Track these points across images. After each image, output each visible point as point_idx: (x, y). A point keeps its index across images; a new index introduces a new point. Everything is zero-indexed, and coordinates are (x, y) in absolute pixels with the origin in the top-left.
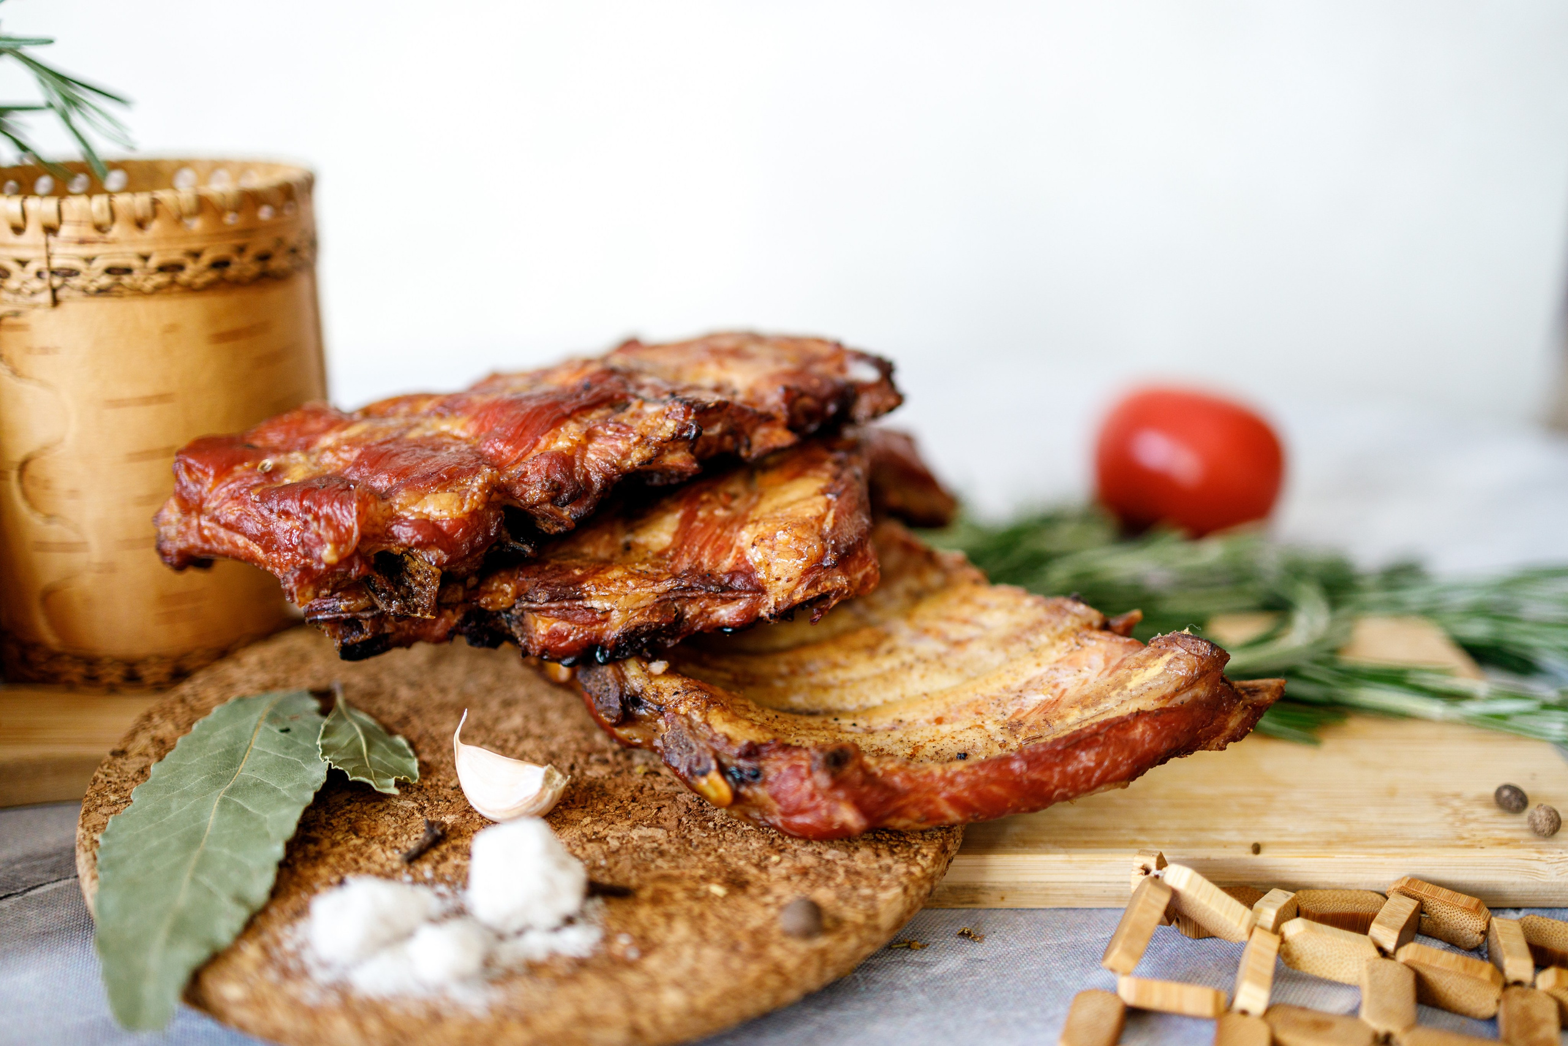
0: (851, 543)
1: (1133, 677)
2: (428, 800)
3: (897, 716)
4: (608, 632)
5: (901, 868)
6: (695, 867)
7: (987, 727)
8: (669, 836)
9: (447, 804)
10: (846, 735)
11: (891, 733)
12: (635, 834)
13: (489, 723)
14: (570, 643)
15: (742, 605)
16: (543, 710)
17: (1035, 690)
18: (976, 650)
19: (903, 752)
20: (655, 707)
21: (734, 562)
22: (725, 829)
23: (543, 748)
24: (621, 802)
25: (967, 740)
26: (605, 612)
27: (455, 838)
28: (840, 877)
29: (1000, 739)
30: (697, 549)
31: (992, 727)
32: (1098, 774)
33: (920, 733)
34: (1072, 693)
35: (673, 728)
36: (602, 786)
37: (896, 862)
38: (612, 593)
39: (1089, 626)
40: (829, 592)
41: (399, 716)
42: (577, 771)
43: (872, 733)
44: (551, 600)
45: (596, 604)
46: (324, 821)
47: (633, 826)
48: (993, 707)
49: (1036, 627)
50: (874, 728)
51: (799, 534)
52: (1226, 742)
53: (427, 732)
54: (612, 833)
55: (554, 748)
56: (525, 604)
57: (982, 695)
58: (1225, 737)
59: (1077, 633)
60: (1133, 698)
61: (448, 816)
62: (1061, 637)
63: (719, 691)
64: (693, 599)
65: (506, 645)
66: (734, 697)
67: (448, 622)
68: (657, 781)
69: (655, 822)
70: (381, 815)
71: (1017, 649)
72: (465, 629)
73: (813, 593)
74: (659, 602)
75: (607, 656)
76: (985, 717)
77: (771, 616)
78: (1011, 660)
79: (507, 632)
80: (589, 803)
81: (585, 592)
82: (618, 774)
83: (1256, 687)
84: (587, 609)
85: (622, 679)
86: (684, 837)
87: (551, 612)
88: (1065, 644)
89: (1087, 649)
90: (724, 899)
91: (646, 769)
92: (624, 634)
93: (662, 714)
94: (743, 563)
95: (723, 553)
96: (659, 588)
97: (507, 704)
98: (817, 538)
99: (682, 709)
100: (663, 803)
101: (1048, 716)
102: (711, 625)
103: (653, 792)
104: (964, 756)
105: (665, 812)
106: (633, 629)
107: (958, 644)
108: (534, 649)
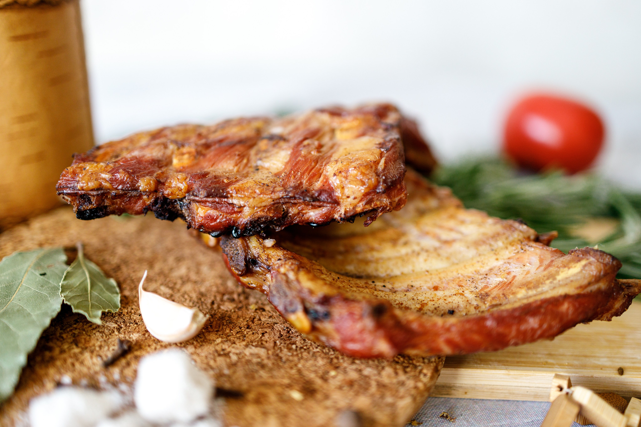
0: (394, 179)
1: (560, 273)
2: (124, 322)
3: (410, 283)
4: (241, 219)
5: (410, 383)
6: (283, 377)
7: (466, 295)
8: (268, 354)
9: (135, 325)
10: (379, 292)
11: (407, 294)
12: (247, 352)
13: (166, 271)
14: (217, 223)
15: (324, 210)
16: (198, 265)
17: (496, 274)
18: (457, 246)
19: (415, 306)
20: (265, 266)
21: (321, 184)
22: (302, 350)
23: (197, 289)
24: (240, 328)
25: (454, 302)
26: (240, 207)
27: (137, 350)
28: (373, 389)
29: (475, 303)
30: (299, 174)
31: (469, 296)
32: (539, 332)
33: (424, 295)
34: (520, 278)
35: (276, 281)
36: (230, 317)
37: (408, 379)
38: (245, 196)
39: (528, 239)
40: (378, 208)
41: (115, 266)
42: (215, 306)
43: (395, 292)
44: (208, 196)
45: (235, 201)
46: (58, 335)
47: (247, 346)
48: (469, 283)
49: (496, 236)
50: (396, 289)
51: (363, 171)
52: (612, 316)
53: (129, 276)
54: (233, 350)
55: (203, 289)
56: (192, 197)
57: (462, 275)
58: (612, 313)
59: (522, 242)
60: (560, 286)
61: (134, 334)
62: (512, 244)
63: (305, 260)
64: (295, 204)
65: (179, 221)
66: (314, 264)
67: (144, 203)
68: (263, 315)
69: (260, 343)
70: (94, 332)
71: (484, 248)
72: (154, 208)
73: (368, 208)
74: (274, 204)
75: (239, 233)
76: (464, 289)
77: (341, 219)
78: (480, 255)
79: (180, 212)
80: (221, 328)
81: (229, 193)
82: (240, 309)
83: (629, 284)
84: (230, 204)
85: (246, 248)
86: (277, 355)
87: (208, 204)
88: (514, 248)
89: (528, 252)
90: (301, 403)
91: (256, 307)
92: (251, 222)
93: (270, 271)
94: (327, 185)
95: (315, 178)
96: (275, 196)
97: (179, 260)
98: (374, 174)
99: (282, 270)
100: (266, 330)
101: (505, 292)
102: (303, 221)
103: (260, 322)
104: (452, 312)
105: (267, 336)
106: (256, 219)
107: (447, 242)
108: (195, 224)
